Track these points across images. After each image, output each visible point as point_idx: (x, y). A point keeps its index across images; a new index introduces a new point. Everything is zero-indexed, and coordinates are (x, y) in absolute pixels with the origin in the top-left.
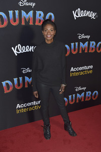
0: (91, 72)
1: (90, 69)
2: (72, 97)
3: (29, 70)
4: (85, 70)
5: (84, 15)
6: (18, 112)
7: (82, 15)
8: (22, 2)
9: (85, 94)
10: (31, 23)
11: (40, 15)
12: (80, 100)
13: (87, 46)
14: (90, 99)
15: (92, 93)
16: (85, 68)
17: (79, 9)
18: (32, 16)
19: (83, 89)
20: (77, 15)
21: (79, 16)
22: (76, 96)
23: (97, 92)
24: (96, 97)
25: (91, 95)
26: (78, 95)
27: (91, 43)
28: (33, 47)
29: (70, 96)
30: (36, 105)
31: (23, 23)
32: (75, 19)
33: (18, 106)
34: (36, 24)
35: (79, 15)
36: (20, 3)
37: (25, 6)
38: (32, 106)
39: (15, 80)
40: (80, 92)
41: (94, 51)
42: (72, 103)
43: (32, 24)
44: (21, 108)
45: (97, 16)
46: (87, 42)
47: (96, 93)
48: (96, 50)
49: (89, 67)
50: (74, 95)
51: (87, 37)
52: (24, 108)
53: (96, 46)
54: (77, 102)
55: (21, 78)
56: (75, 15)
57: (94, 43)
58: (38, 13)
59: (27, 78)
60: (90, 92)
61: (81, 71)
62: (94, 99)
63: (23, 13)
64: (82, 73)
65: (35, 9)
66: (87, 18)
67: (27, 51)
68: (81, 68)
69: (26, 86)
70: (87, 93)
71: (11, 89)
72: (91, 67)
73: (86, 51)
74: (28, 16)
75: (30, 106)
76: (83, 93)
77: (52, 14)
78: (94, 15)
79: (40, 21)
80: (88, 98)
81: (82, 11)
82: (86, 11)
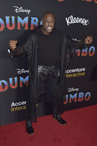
0: (83, 74)
5: (77, 22)
6: (12, 110)
7: (74, 22)
8: (18, 9)
9: (78, 95)
11: (35, 21)
12: (73, 101)
14: (82, 100)
15: (85, 94)
16: (78, 70)
17: (72, 16)
18: (27, 22)
19: (76, 90)
20: (70, 21)
21: (72, 22)
22: (69, 97)
23: (89, 93)
24: (89, 98)
25: (84, 96)
26: (71, 95)
31: (19, 28)
32: (68, 25)
33: (13, 104)
34: (31, 29)
35: (72, 21)
36: (16, 10)
37: (21, 13)
39: (11, 80)
40: (73, 93)
41: (86, 54)
42: (65, 103)
43: (27, 29)
44: (16, 107)
45: (89, 23)
47: (88, 94)
48: (88, 54)
49: (81, 70)
50: (67, 96)
52: (18, 106)
53: (88, 50)
54: (70, 102)
55: (16, 79)
56: (68, 22)
59: (21, 79)
60: (83, 93)
61: (74, 73)
62: (87, 100)
63: (19, 19)
64: (75, 75)
65: (30, 16)
66: (80, 24)
68: (74, 71)
69: (21, 86)
70: (80, 94)
71: (6, 88)
72: (84, 69)
73: (79, 55)
74: (23, 21)
75: (25, 105)
76: (76, 94)
78: (86, 22)
79: (35, 26)
80: (81, 98)
81: (75, 18)
82: (78, 18)
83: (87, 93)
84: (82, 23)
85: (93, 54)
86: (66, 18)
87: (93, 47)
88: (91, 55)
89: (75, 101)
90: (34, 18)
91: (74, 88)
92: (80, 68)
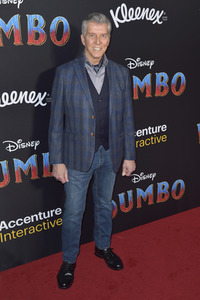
0: (164, 138)
1: (161, 133)
2: (126, 196)
3: (20, 145)
4: (149, 136)
5: (137, 18)
7: (131, 19)
9: (155, 189)
10: (18, 42)
11: (36, 22)
12: (144, 203)
13: (150, 83)
14: (167, 198)
15: (171, 185)
16: (149, 130)
17: (123, 5)
18: (18, 27)
20: (120, 17)
21: (125, 20)
22: (135, 194)
23: (181, 181)
24: (181, 194)
25: (170, 189)
26: (139, 191)
27: (159, 75)
28: (26, 93)
29: (121, 196)
30: (45, 220)
32: (117, 26)
33: (3, 225)
34: (29, 43)
35: (125, 18)
38: (34, 223)
41: (166, 92)
42: (127, 210)
43: (20, 43)
44: (10, 230)
45: (165, 18)
46: (149, 76)
47: (179, 185)
48: (170, 90)
49: (158, 129)
50: (130, 193)
51: (146, 63)
52: (17, 228)
53: (169, 83)
54: (139, 206)
56: (116, 19)
57: (165, 75)
58: (31, 18)
59: (18, 163)
60: (166, 184)
62: (177, 198)
65: (23, 12)
66: (144, 22)
67: (13, 102)
70: (160, 185)
72: (164, 128)
73: (148, 95)
74: (8, 26)
75: (31, 224)
76: (151, 186)
77: (64, 21)
78: (158, 15)
79: (37, 35)
80: (163, 195)
81: (132, 9)
82: (139, 8)
83: (177, 182)
84: (150, 19)
85: (182, 89)
86: (111, 12)
87: (182, 75)
88: (177, 94)
89: (151, 203)
90: (34, 16)
91: (145, 174)
92: (154, 126)
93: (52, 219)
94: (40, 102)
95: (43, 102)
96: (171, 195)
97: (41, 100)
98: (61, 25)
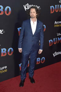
14: (39, 63)
15: (41, 59)
17: (28, 4)
20: (27, 7)
23: (44, 58)
24: (44, 61)
25: (40, 60)
30: (1, 70)
32: (26, 10)
35: (28, 8)
56: (25, 8)
60: (39, 58)
62: (42, 63)
70: (37, 59)
77: (9, 8)
81: (30, 5)
82: (32, 5)
86: (24, 6)
87: (45, 26)
93: (3, 70)
94: (1, 33)
95: (2, 33)
96: (41, 62)
97: (1, 32)
98: (8, 9)
